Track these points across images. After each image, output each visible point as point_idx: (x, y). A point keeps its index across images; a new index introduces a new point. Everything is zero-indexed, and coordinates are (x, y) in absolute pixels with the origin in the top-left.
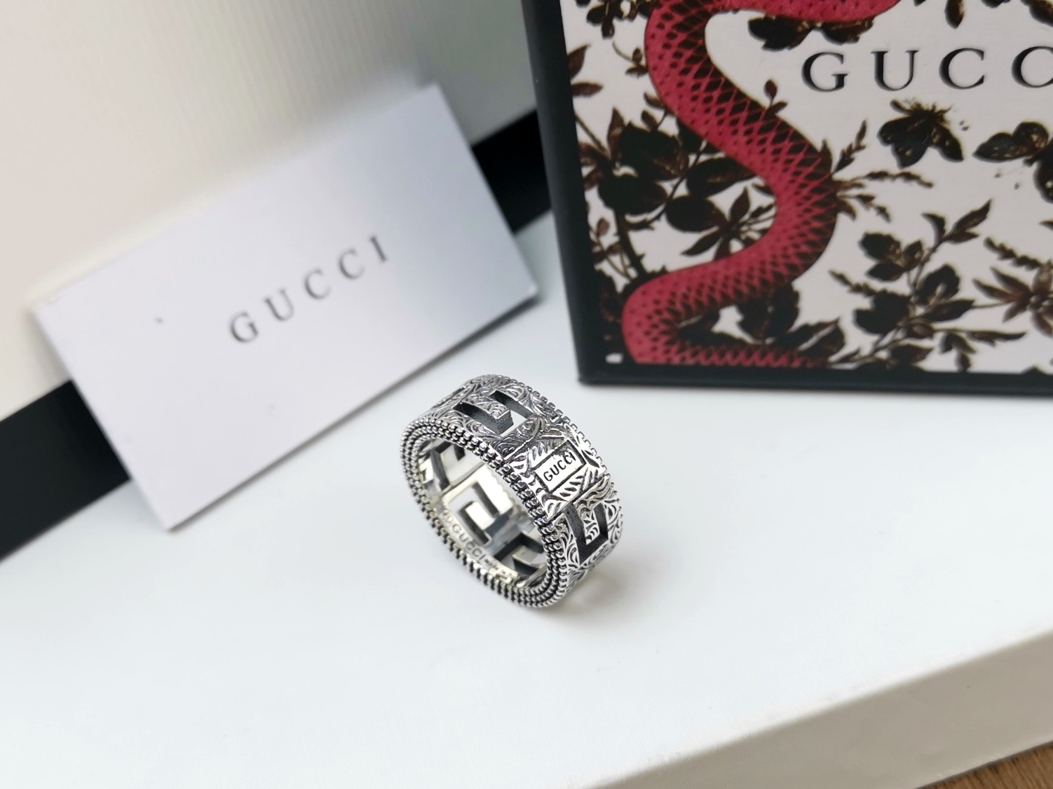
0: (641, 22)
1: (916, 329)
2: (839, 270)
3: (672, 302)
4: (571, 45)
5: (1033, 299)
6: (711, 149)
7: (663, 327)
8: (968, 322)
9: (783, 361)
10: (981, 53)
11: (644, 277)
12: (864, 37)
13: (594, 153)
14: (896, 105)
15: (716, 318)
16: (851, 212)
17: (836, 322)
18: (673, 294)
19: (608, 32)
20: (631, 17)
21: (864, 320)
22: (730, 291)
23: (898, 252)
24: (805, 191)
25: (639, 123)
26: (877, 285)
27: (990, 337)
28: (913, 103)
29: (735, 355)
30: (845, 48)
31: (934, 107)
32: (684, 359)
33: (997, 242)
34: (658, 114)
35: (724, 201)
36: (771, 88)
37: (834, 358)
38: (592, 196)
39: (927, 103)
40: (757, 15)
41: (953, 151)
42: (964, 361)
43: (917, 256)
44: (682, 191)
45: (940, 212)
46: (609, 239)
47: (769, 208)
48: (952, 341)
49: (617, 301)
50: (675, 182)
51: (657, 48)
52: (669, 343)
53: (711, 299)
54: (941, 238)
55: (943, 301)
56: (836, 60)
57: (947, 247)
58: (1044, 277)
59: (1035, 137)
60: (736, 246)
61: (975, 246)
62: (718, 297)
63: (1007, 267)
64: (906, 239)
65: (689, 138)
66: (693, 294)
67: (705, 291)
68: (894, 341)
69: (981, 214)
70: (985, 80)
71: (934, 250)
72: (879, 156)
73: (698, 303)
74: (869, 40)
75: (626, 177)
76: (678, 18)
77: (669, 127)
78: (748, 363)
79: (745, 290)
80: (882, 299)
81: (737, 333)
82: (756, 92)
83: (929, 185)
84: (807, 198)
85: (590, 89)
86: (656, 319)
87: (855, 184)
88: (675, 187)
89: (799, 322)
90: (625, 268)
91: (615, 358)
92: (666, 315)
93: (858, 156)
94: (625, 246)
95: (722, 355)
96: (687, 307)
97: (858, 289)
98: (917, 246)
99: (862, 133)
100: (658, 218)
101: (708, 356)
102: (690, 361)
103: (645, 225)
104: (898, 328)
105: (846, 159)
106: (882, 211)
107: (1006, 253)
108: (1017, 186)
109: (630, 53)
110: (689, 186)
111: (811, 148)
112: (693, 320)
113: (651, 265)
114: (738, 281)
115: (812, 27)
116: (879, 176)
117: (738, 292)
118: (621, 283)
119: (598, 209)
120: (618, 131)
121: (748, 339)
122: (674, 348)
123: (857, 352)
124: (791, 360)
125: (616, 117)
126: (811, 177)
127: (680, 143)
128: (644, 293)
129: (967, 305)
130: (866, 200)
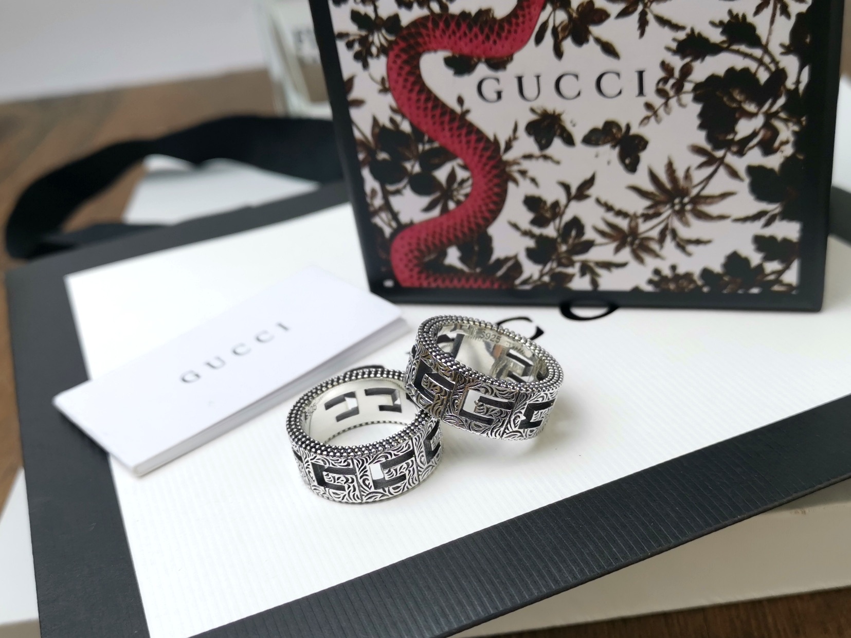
0: (383, 60)
1: (564, 261)
2: (514, 220)
3: (418, 244)
4: (346, 75)
5: (629, 239)
6: (431, 141)
7: (415, 262)
8: (593, 255)
9: (487, 285)
10: (577, 76)
11: (401, 228)
12: (510, 67)
13: (364, 144)
14: (533, 110)
15: (444, 254)
16: (515, 181)
17: (515, 257)
18: (419, 239)
19: (366, 66)
20: (378, 56)
21: (531, 254)
22: (451, 236)
23: (546, 208)
24: (487, 168)
25: (388, 124)
26: (537, 231)
27: (608, 266)
28: (542, 109)
29: (459, 280)
30: (500, 74)
31: (554, 112)
32: (429, 283)
33: (603, 200)
34: (398, 118)
35: (441, 175)
36: (460, 101)
37: (518, 282)
38: (366, 173)
39: (550, 108)
40: (447, 54)
41: (569, 140)
42: (594, 283)
43: (557, 210)
44: (417, 169)
45: (567, 180)
46: (378, 202)
47: (468, 179)
48: (585, 269)
49: (386, 244)
50: (412, 162)
51: (394, 75)
52: (420, 272)
53: (441, 242)
54: (570, 198)
55: (577, 241)
56: (495, 82)
57: (573, 204)
58: (633, 224)
59: (614, 131)
60: (452, 205)
61: (589, 204)
62: (445, 240)
63: (610, 217)
64: (549, 199)
65: (418, 134)
66: (430, 239)
67: (437, 236)
68: (551, 269)
69: (589, 183)
70: (581, 94)
71: (566, 206)
72: (526, 144)
73: (434, 244)
74: (513, 69)
75: (384, 160)
76: (404, 57)
77: (406, 127)
78: (467, 286)
79: (460, 235)
80: (540, 239)
81: (458, 264)
82: (452, 104)
83: (558, 163)
84: (489, 172)
85: (359, 103)
86: (410, 256)
87: (515, 162)
88: (413, 167)
89: (494, 257)
90: (389, 221)
91: (389, 284)
92: (416, 253)
93: (515, 144)
94: (387, 207)
95: (452, 281)
96: (427, 247)
97: (526, 233)
98: (556, 204)
99: (515, 129)
100: (405, 187)
101: (444, 281)
102: (433, 285)
103: (398, 192)
104: (553, 260)
105: (509, 146)
106: (533, 180)
107: (609, 208)
108: (609, 163)
109: (379, 78)
110: (421, 165)
111: (487, 140)
112: (432, 256)
113: (404, 218)
114: (455, 229)
115: (479, 60)
116: (528, 157)
117: (456, 237)
118: (388, 231)
119: (370, 183)
120: (377, 130)
121: (465, 269)
122: (423, 276)
123: (531, 277)
124: (492, 283)
125: (375, 121)
126: (490, 158)
127: (413, 138)
128: (402, 238)
129: (590, 245)
130: (523, 173)
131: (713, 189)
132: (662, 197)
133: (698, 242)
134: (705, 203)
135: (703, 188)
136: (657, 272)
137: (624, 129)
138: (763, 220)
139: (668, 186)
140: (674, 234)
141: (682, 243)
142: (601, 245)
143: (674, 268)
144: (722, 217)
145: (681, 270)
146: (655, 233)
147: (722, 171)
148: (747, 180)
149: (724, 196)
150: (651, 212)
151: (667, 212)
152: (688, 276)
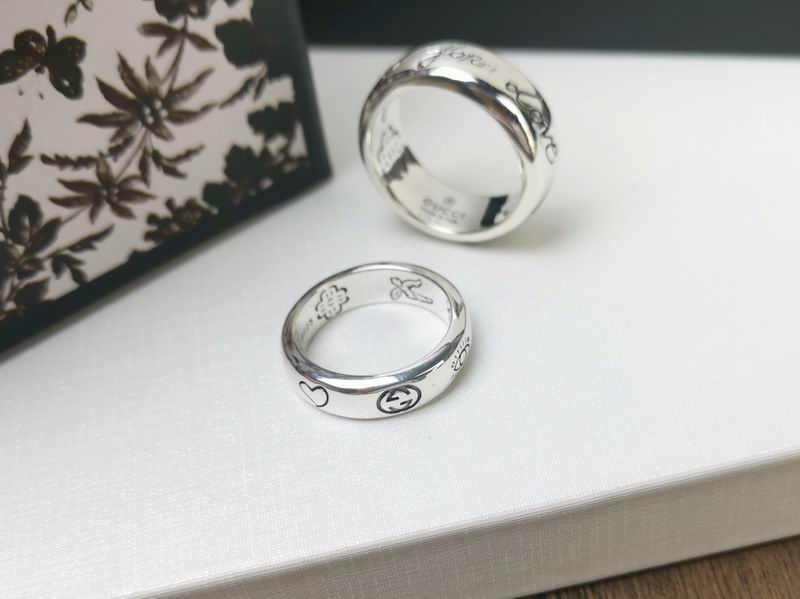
131: (185, 76)
132: (128, 115)
133: (188, 154)
134: (183, 98)
135: (174, 79)
136: (152, 219)
137: (46, 37)
138: (252, 90)
139: (130, 95)
140: (157, 157)
141: (171, 165)
142: (70, 219)
143: (169, 203)
144: (206, 109)
145: (179, 202)
146: (134, 169)
147: (188, 46)
148: (220, 45)
149: (200, 79)
150: (120, 141)
151: (138, 132)
152: (191, 205)
